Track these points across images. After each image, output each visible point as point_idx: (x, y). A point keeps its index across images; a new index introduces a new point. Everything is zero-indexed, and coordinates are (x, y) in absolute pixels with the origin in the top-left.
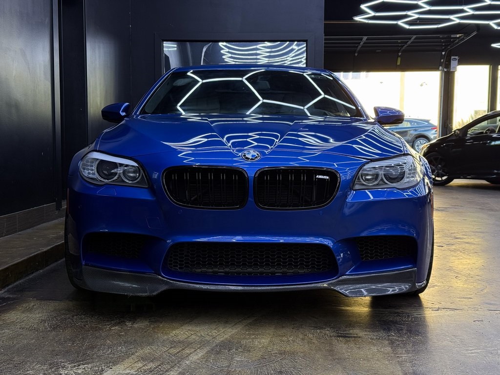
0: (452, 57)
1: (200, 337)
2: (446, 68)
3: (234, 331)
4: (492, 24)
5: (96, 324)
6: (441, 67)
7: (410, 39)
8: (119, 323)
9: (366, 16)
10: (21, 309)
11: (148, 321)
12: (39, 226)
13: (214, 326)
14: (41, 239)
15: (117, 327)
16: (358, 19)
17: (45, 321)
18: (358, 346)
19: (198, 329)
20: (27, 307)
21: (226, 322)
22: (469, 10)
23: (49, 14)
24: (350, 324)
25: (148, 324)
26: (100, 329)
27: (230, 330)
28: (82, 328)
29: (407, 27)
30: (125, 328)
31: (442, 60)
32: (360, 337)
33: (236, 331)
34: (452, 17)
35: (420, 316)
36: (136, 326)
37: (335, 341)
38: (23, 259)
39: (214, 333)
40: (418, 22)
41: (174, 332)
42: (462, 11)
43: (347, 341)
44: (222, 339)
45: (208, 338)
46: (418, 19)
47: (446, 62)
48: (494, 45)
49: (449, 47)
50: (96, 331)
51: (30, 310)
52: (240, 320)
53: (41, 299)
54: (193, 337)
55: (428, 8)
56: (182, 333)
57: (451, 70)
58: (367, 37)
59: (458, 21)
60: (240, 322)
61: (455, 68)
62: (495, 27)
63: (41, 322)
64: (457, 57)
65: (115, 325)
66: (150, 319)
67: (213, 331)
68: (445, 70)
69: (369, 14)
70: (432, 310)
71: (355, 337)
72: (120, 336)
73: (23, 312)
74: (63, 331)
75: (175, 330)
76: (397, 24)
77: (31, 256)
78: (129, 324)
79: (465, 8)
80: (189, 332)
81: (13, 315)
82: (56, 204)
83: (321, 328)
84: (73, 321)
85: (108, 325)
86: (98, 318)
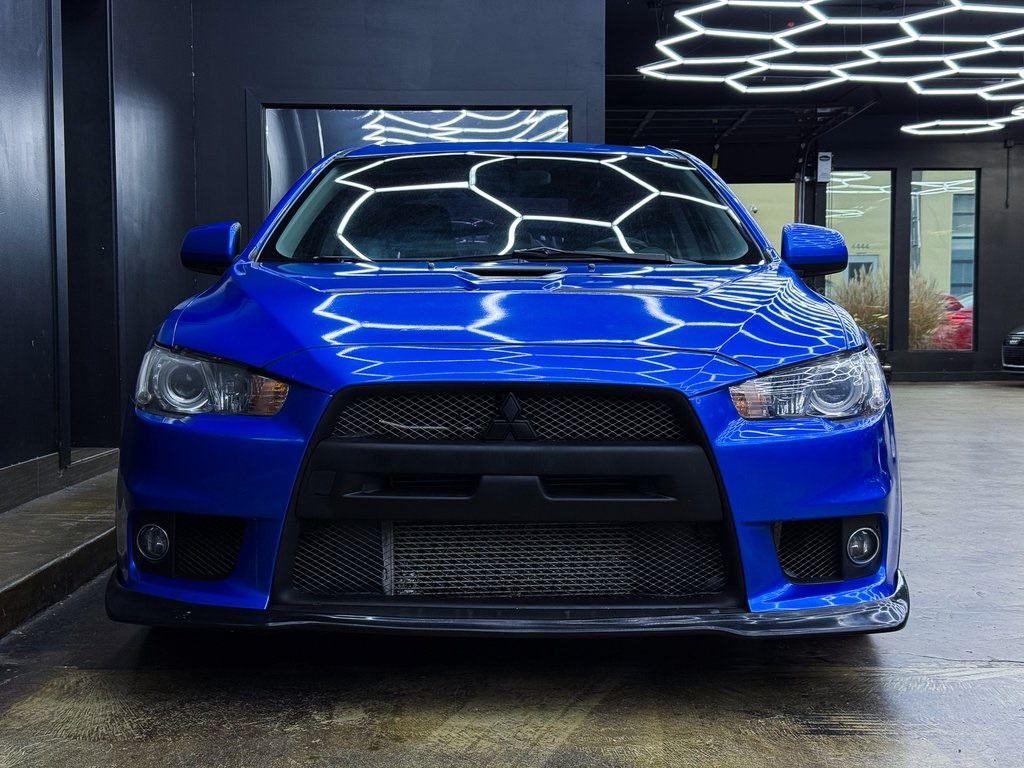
0: (821, 154)
1: (499, 743)
2: (806, 176)
3: (572, 728)
4: (912, 83)
5: (243, 722)
6: (797, 174)
7: (740, 117)
8: (297, 717)
9: (665, 64)
10: (52, 693)
11: (361, 710)
12: (27, 505)
13: (518, 717)
14: (47, 532)
15: (296, 727)
16: (647, 71)
17: (114, 717)
18: (871, 754)
19: (486, 723)
20: (63, 687)
21: (543, 707)
22: (871, 53)
23: (44, 36)
24: (822, 703)
25: (366, 716)
26: (258, 732)
27: (559, 725)
28: (215, 731)
29: (743, 89)
30: (316, 727)
31: (801, 161)
32: (861, 733)
33: (576, 726)
34: (834, 69)
35: (961, 680)
36: (339, 721)
37: (813, 746)
38: (27, 576)
39: (527, 731)
40: (765, 79)
41: (435, 733)
42: (859, 56)
43: (840, 745)
44: (553, 747)
45: (519, 745)
46: (769, 73)
47: (807, 163)
48: (907, 129)
49: (815, 134)
50: (251, 736)
51: (74, 693)
52: (571, 701)
53: (90, 668)
54: (484, 743)
55: (791, 49)
56: (454, 735)
57: (819, 180)
58: (654, 111)
59: (845, 77)
60: (573, 705)
61: (827, 177)
62: (918, 90)
63: (112, 720)
64: (829, 154)
65: (290, 721)
66: (364, 706)
67: (524, 729)
68: (807, 179)
69: (672, 60)
70: (979, 667)
71: (851, 733)
72: (312, 745)
73: (59, 699)
74: (174, 740)
75: (436, 729)
76: (724, 83)
77: (42, 568)
78: (321, 718)
79: (866, 49)
80: (470, 732)
81: (39, 705)
82: (60, 455)
83: (763, 715)
84: (188, 716)
85: (275, 722)
86: (241, 705)
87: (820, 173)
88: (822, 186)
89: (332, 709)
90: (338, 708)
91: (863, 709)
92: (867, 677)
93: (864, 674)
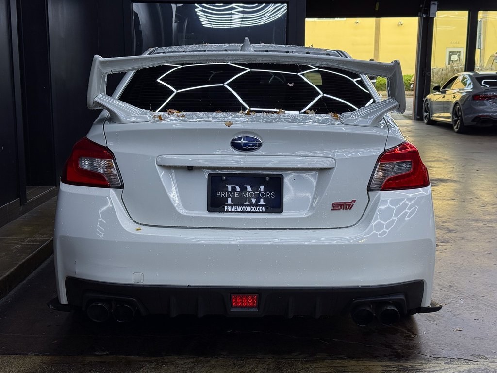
0: (432, 3)
2: (425, 14)
6: (419, 13)
31: (421, 6)
47: (425, 7)
57: (430, 16)
61: (434, 14)
64: (436, 3)
82: (20, 199)
87: (431, 13)
88: (433, 18)
92: (386, 371)
93: (385, 368)
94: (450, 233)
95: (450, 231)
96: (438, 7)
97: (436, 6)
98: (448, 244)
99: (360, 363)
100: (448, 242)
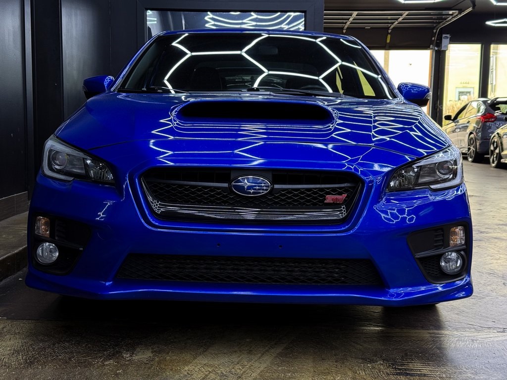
0: (444, 35)
1: (221, 376)
2: (436, 46)
3: (263, 366)
5: (83, 357)
6: (431, 46)
7: (402, 15)
8: (114, 355)
12: (8, 219)
13: (235, 358)
15: (111, 361)
17: (18, 352)
19: (216, 362)
21: (250, 352)
24: (406, 355)
25: (151, 355)
26: (90, 364)
27: (257, 364)
28: (66, 362)
29: (402, 1)
30: (123, 362)
31: (433, 39)
32: (425, 375)
33: (265, 365)
35: (486, 340)
36: (135, 358)
41: (186, 368)
47: (437, 40)
48: (489, 23)
50: (85, 366)
52: (267, 348)
53: (12, 319)
56: (196, 369)
57: (442, 49)
58: (357, 12)
60: (267, 351)
61: (447, 47)
62: (495, 3)
63: (13, 353)
64: (448, 36)
65: (109, 357)
66: (152, 349)
67: (237, 367)
68: (436, 49)
71: (420, 375)
72: (117, 375)
74: (42, 369)
75: (187, 365)
78: (127, 356)
80: (206, 367)
82: (28, 193)
83: (371, 361)
84: (55, 353)
85: (100, 357)
86: (86, 346)
87: (443, 45)
88: (444, 52)
89: (135, 349)
90: (138, 349)
91: (428, 359)
92: (434, 337)
93: (433, 335)
94: (483, 234)
95: (481, 232)
96: (450, 40)
97: (449, 39)
98: (481, 242)
99: (405, 331)
100: (480, 240)
